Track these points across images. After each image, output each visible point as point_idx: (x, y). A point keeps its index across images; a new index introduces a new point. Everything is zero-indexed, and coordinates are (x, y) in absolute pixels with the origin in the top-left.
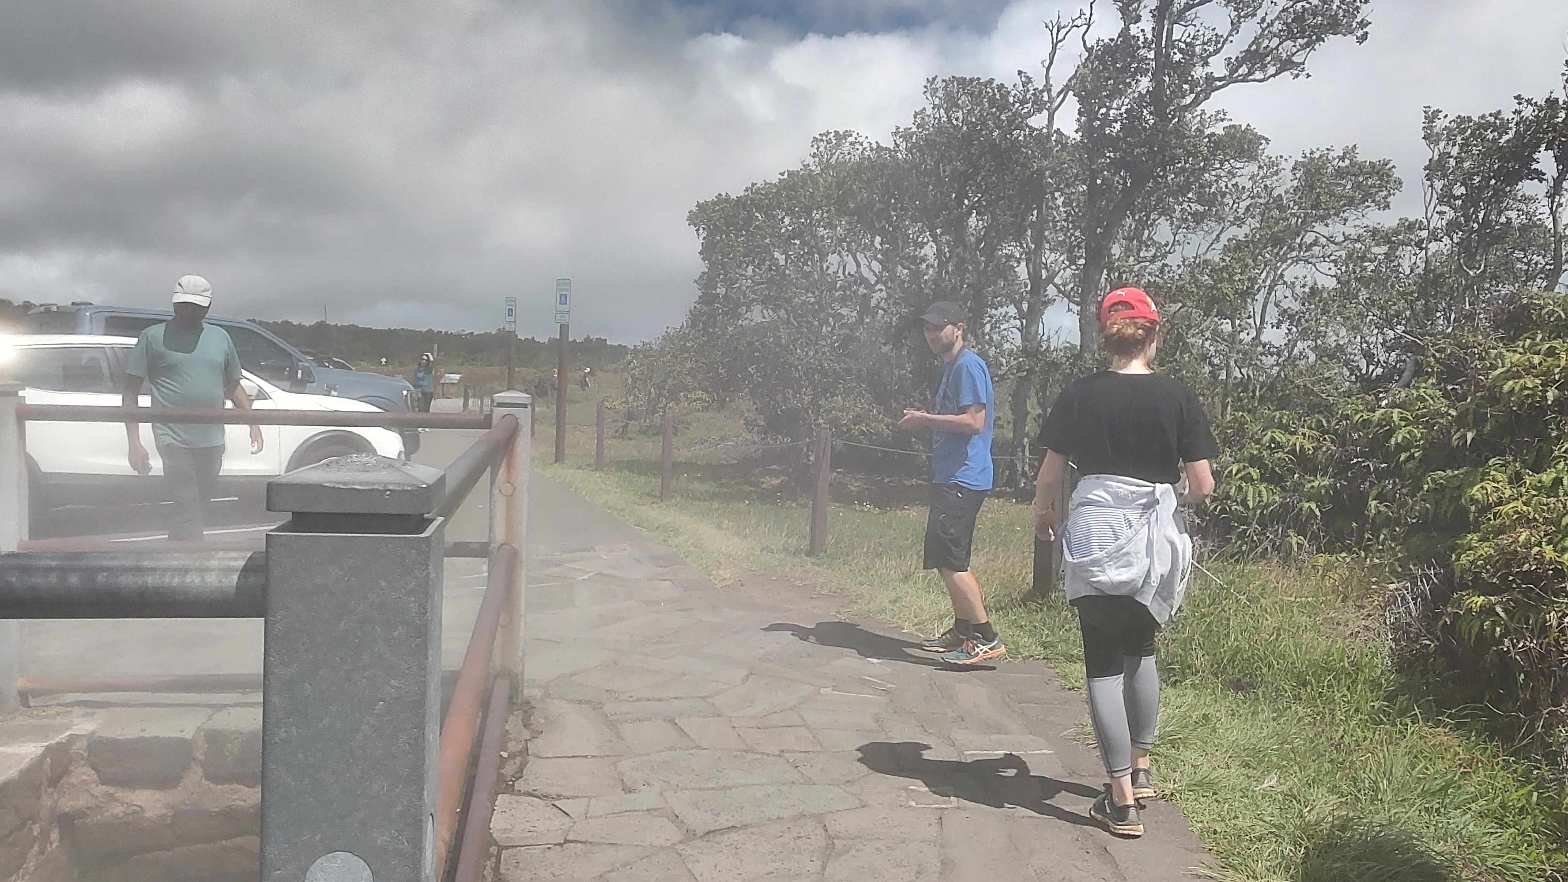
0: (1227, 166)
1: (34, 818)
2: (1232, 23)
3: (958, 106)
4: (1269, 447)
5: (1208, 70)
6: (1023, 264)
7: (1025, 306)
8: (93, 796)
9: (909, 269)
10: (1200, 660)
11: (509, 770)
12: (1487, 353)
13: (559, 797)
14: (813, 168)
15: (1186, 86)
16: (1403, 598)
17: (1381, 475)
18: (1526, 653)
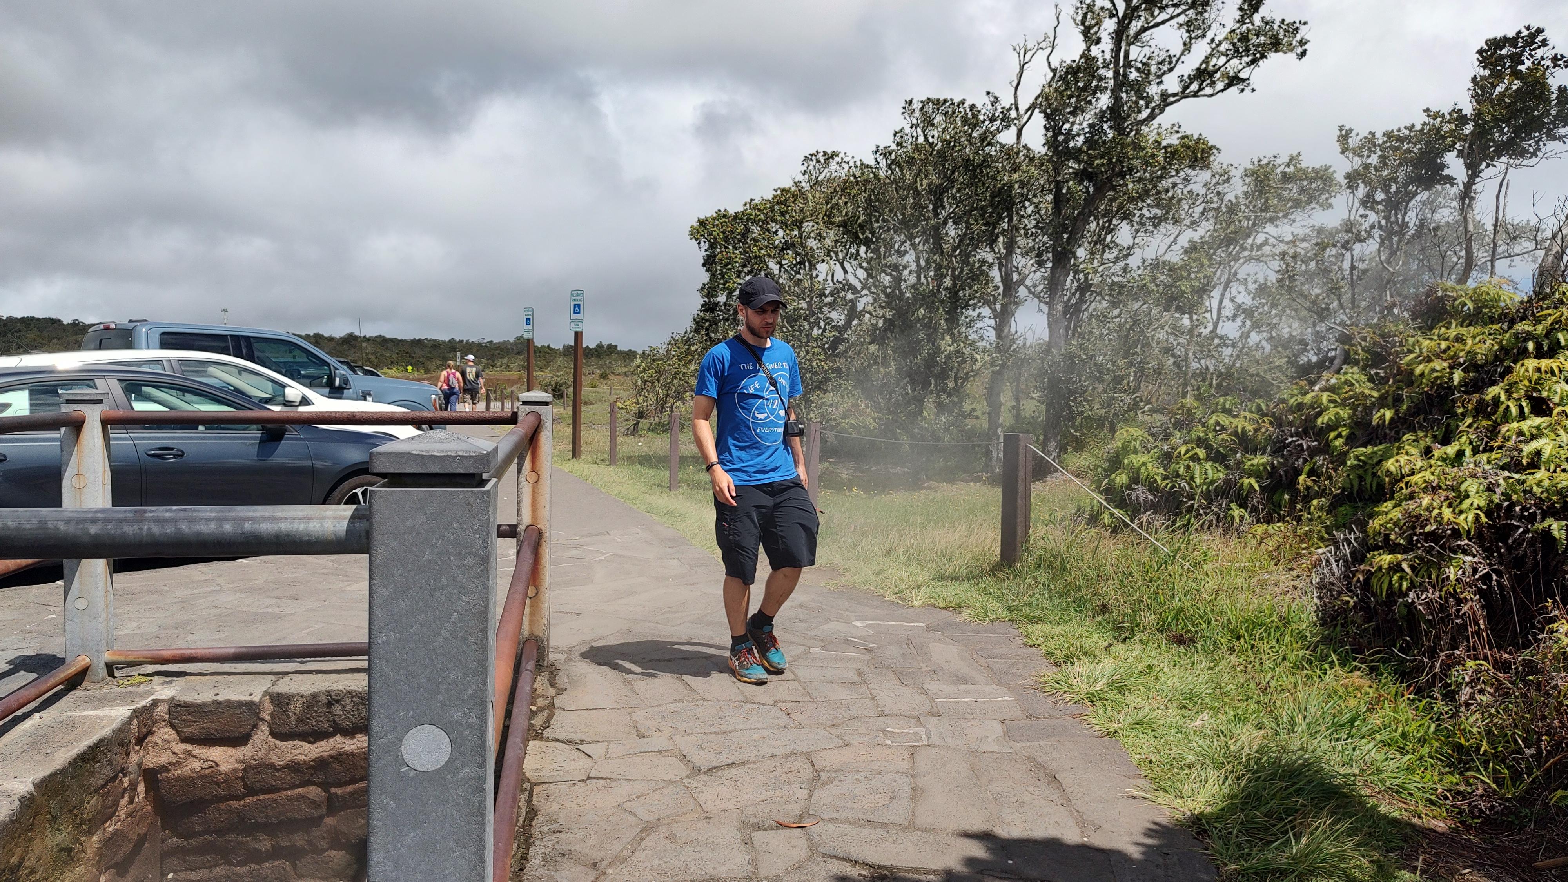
0: (1182, 174)
1: (124, 771)
2: (1185, 44)
3: (933, 125)
4: (1215, 430)
5: (1162, 87)
6: (996, 268)
7: (998, 307)
8: (174, 753)
9: (891, 275)
10: (1148, 619)
11: (538, 721)
12: (1407, 341)
13: (582, 742)
14: (804, 184)
15: (1142, 102)
16: (1328, 561)
17: (1313, 452)
18: (1428, 604)
